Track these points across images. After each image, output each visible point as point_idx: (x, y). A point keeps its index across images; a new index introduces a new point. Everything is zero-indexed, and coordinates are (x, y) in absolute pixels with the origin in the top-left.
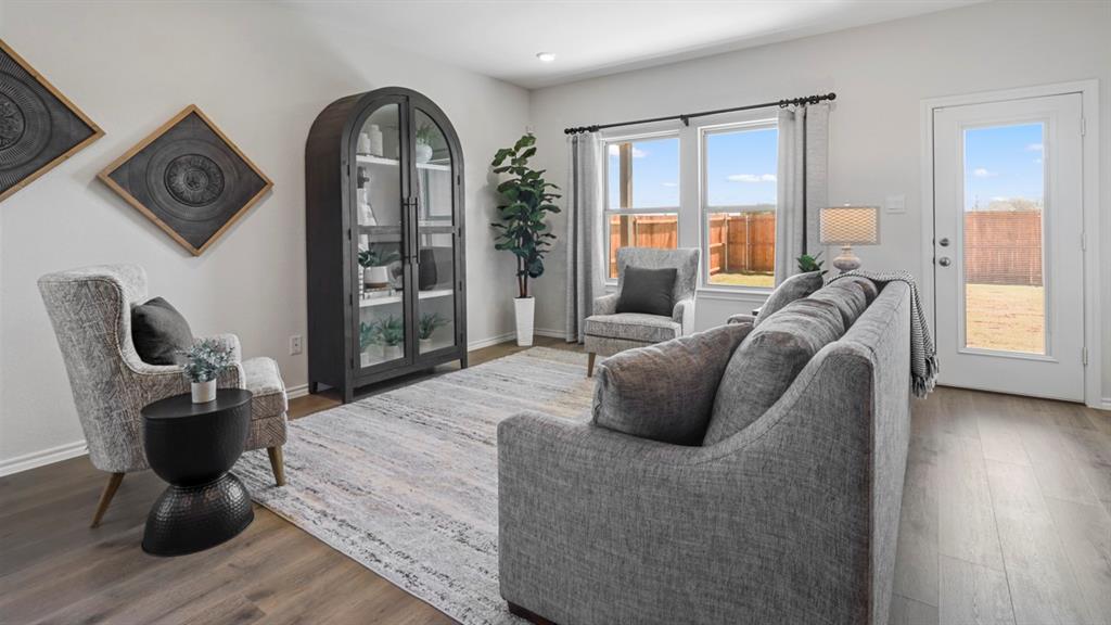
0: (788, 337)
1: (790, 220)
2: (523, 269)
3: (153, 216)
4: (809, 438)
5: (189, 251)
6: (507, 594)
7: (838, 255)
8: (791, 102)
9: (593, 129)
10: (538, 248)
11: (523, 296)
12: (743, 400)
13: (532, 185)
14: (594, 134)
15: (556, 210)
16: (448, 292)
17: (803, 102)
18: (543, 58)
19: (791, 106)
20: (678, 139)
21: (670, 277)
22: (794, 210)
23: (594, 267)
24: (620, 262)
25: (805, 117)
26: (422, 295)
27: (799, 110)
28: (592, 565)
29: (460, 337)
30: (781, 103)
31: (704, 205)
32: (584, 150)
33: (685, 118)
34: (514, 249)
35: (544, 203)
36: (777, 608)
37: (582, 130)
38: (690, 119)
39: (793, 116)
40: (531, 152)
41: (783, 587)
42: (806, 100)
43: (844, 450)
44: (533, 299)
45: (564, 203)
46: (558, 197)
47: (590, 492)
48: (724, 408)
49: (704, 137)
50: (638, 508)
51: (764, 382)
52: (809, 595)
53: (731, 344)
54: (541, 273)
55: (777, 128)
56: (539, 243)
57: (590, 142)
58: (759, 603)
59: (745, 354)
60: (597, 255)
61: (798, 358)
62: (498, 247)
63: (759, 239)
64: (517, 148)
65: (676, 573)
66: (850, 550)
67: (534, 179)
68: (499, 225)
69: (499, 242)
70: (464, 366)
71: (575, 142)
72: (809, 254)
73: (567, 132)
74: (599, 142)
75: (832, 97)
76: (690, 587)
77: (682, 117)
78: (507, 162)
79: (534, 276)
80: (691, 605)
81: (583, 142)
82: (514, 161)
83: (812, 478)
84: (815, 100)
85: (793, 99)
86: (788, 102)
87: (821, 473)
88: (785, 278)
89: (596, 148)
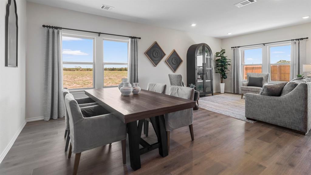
0: (295, 83)
1: (294, 67)
2: (222, 77)
3: (170, 66)
4: (298, 93)
5: (173, 71)
6: (246, 116)
7: (309, 74)
8: (295, 40)
9: (238, 47)
10: (225, 73)
11: (222, 82)
12: (287, 91)
13: (224, 59)
14: (239, 48)
15: (229, 64)
16: (210, 81)
17: (298, 40)
18: (228, 34)
19: (295, 41)
20: (261, 48)
21: (261, 79)
22: (296, 65)
23: (239, 77)
24: (248, 76)
25: (299, 43)
26: (206, 81)
27: (297, 42)
28: (262, 111)
29: (212, 90)
30: (292, 40)
31: (269, 64)
32: (236, 51)
33: (264, 44)
34: (220, 73)
35: (227, 63)
36: (293, 114)
37: (236, 47)
38: (265, 44)
39: (295, 43)
40: (224, 52)
41: (294, 111)
42: (299, 39)
43: (303, 94)
44: (224, 84)
45: (232, 63)
46: (230, 62)
47: (262, 102)
48: (284, 92)
49: (269, 48)
50: (270, 103)
51: (290, 88)
52: (298, 112)
53: (284, 84)
54: (226, 78)
55: (291, 46)
56: (225, 72)
57: (238, 50)
58: (290, 113)
59: (287, 85)
60: (240, 74)
61: (296, 85)
62: (216, 72)
63: (282, 72)
64: (221, 52)
65: (277, 111)
66: (304, 106)
67: (224, 58)
68: (216, 68)
69: (217, 71)
70: (213, 95)
71: (234, 50)
72: (300, 74)
73: (232, 48)
74: (240, 50)
75: (307, 38)
76: (279, 112)
77: (263, 44)
78: (219, 55)
79: (225, 78)
80: (279, 115)
81: (236, 50)
82: (220, 55)
83: (298, 98)
84: (302, 39)
85: (295, 39)
86: (294, 40)
87: (300, 97)
88: (293, 79)
89: (240, 51)
